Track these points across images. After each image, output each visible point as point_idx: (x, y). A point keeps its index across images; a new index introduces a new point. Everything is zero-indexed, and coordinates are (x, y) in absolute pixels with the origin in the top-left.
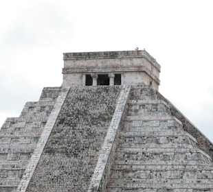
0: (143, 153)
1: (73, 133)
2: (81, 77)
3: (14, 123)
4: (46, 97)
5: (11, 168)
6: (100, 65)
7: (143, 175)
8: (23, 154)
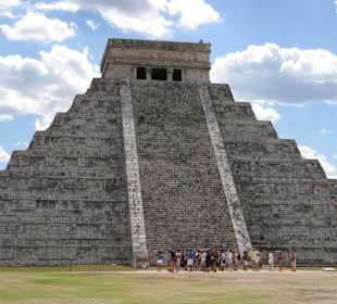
0: (256, 163)
1: (165, 135)
2: (132, 70)
3: (69, 119)
4: (98, 90)
5: (90, 177)
6: (155, 56)
7: (267, 189)
8: (98, 159)
